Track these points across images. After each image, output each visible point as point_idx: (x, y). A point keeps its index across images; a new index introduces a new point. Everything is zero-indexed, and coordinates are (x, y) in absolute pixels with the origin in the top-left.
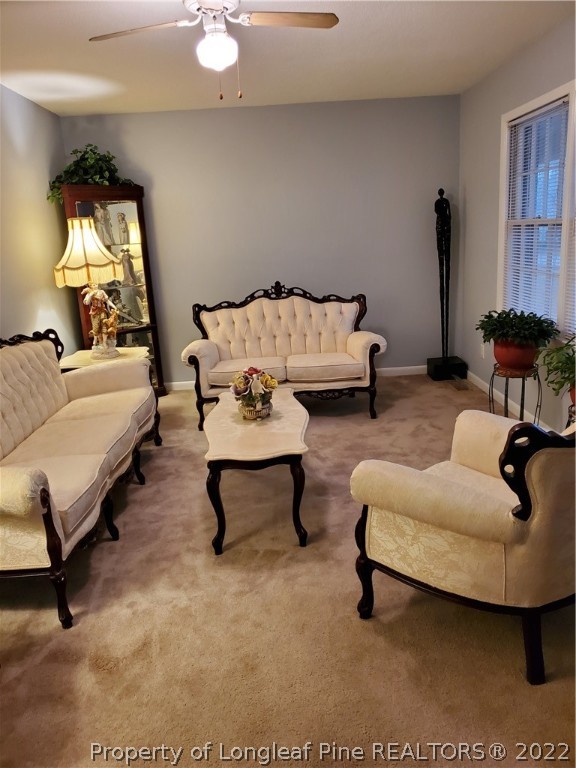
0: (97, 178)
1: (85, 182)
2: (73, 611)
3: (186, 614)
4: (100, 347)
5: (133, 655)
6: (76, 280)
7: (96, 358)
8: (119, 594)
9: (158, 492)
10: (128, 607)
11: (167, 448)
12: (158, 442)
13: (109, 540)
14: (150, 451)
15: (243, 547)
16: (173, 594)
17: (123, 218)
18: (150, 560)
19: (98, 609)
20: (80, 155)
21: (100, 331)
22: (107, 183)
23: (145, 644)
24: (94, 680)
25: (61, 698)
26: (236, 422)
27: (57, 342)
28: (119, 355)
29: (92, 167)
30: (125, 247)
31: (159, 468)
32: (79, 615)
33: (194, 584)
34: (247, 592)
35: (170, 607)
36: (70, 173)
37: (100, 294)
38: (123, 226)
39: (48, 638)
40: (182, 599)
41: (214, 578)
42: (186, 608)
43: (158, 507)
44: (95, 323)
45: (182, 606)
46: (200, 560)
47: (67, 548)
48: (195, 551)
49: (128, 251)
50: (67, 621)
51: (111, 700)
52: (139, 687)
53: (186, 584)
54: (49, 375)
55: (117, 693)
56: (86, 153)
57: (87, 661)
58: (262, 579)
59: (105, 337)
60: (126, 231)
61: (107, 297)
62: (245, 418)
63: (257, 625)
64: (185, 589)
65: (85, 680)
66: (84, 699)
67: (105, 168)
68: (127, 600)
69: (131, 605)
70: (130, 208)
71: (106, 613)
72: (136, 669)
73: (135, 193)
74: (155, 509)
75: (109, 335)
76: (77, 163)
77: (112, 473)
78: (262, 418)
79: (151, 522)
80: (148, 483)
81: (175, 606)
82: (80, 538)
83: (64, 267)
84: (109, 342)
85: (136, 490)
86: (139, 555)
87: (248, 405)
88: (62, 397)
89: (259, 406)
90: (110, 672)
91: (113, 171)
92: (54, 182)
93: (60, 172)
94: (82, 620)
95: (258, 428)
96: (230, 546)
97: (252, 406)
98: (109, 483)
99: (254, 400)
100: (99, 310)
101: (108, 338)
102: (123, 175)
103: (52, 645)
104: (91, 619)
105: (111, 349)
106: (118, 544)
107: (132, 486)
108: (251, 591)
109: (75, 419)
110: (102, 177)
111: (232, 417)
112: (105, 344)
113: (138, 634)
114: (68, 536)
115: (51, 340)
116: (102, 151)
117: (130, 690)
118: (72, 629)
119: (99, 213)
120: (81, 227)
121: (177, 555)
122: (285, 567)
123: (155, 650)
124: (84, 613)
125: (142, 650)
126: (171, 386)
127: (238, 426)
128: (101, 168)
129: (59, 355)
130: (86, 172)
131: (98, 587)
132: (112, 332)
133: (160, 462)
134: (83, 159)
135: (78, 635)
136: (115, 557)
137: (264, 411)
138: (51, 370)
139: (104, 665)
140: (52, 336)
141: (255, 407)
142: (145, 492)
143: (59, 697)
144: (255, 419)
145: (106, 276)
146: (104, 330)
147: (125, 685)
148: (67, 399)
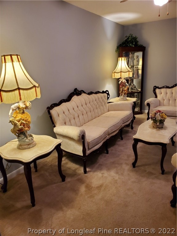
0: (131, 45)
1: (127, 46)
2: (87, 170)
3: (116, 182)
4: (121, 97)
5: (97, 187)
6: (117, 76)
7: (120, 100)
8: (101, 169)
9: (125, 143)
10: (102, 174)
11: (134, 131)
12: (132, 128)
13: (106, 153)
14: (129, 130)
15: (142, 168)
16: (115, 175)
17: (138, 57)
18: (113, 163)
19: (94, 171)
20: (127, 37)
21: (122, 92)
22: (133, 46)
23: (101, 186)
24: (85, 190)
25: (75, 191)
26: (150, 127)
27: (108, 94)
28: (127, 100)
29: (130, 41)
30: (137, 66)
31: (129, 136)
32: (89, 171)
33: (122, 174)
34: (137, 182)
35: (112, 178)
36: (123, 43)
37: (124, 81)
38: (137, 59)
39: (80, 175)
40: (117, 177)
41: (128, 174)
42: (116, 180)
43: (123, 148)
44: (121, 89)
45: (116, 179)
46: (127, 167)
47: (88, 152)
48: (127, 164)
49: (138, 67)
50: (85, 172)
51: (86, 197)
52: (94, 197)
53: (120, 173)
54: (103, 104)
55: (88, 196)
56: (129, 37)
57: (85, 184)
58: (144, 180)
59: (123, 94)
60: (138, 61)
61: (126, 82)
62: (153, 127)
63: (134, 193)
64: (119, 175)
65: (83, 189)
66: (80, 194)
67: (134, 41)
68: (102, 172)
69: (103, 174)
70: (140, 54)
71: (96, 173)
72: (96, 192)
73: (143, 49)
74: (122, 148)
75: (125, 94)
76: (126, 40)
77: (109, 135)
78: (159, 128)
79: (119, 152)
80: (123, 140)
81: (114, 178)
82: (93, 150)
83: (115, 72)
84: (124, 96)
85: (120, 141)
86: (112, 160)
87: (155, 123)
88: (106, 110)
89: (158, 124)
90: (89, 190)
91: (136, 42)
92: (118, 46)
93: (121, 43)
94: (89, 173)
95: (156, 131)
96: (138, 166)
97: (156, 123)
98: (108, 137)
99: (157, 121)
100: (123, 86)
101: (124, 94)
102: (139, 43)
103: (80, 177)
104: (91, 173)
105: (124, 98)
106: (107, 155)
107: (119, 139)
108: (138, 182)
109: (106, 117)
110: (132, 44)
111: (150, 126)
112: (123, 96)
113: (101, 182)
114: (89, 149)
115: (107, 93)
116: (134, 36)
117: (92, 197)
118: (86, 174)
119: (131, 56)
120: (122, 60)
121: (122, 164)
122: (153, 179)
123: (103, 188)
124: (90, 171)
125: (100, 187)
126: (144, 112)
127: (149, 129)
128: (133, 41)
129: (108, 98)
130: (128, 43)
131: (97, 165)
132: (125, 93)
133: (130, 134)
134: (128, 38)
135: (87, 177)
136: (105, 158)
137: (160, 126)
138: (104, 102)
139: (89, 187)
140: (107, 92)
141: (157, 124)
142: (121, 142)
143: (75, 190)
144: (157, 128)
145: (126, 75)
146: (123, 92)
147: (91, 194)
148: (108, 111)
